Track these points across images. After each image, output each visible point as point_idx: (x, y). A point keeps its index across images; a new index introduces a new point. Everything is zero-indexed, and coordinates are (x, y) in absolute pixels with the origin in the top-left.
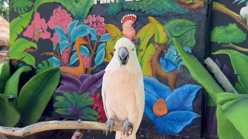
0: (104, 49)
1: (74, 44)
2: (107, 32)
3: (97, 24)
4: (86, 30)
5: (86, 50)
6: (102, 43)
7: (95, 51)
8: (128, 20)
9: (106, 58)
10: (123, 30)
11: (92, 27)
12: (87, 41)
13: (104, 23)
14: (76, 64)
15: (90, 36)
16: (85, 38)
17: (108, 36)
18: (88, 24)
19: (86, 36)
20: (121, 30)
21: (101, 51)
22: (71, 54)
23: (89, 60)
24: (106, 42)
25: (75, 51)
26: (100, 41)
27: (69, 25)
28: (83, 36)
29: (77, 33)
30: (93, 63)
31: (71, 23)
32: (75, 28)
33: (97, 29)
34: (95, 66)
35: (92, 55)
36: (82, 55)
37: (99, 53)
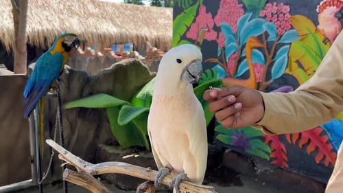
0: (286, 55)
1: (244, 46)
2: (292, 28)
3: (278, 17)
4: (262, 27)
5: (259, 56)
6: (284, 44)
7: (273, 58)
8: (328, 7)
9: (288, 69)
10: (318, 24)
11: (271, 21)
12: (262, 42)
13: (288, 14)
14: (246, 76)
15: (267, 34)
16: (259, 38)
17: (294, 33)
18: (265, 17)
19: (262, 35)
20: (316, 23)
21: (281, 58)
22: (240, 61)
23: (263, 70)
24: (290, 44)
25: (245, 57)
26: (280, 42)
27: (239, 20)
28: (256, 35)
29: (249, 31)
30: (268, 75)
31: (242, 17)
32: (247, 24)
33: (277, 25)
34: (271, 81)
35: (267, 64)
36: (253, 62)
37: (278, 61)
